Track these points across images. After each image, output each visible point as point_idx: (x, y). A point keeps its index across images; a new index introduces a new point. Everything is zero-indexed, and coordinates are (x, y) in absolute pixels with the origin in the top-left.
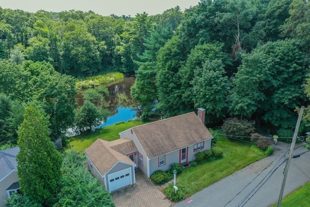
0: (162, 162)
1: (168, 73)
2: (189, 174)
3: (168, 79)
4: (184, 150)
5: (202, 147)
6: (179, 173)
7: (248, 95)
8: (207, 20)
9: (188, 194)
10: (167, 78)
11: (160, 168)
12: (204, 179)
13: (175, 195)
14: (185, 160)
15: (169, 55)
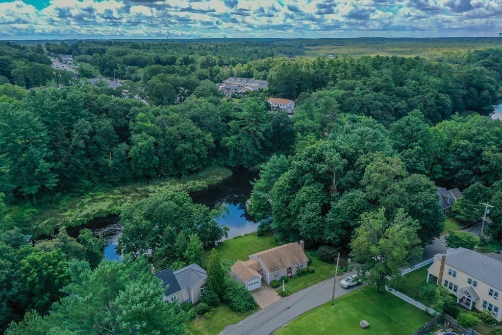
0: (276, 276)
1: (281, 205)
2: (292, 282)
3: (282, 211)
4: (290, 268)
5: (301, 266)
6: (286, 282)
7: (334, 230)
8: (312, 166)
9: (290, 293)
10: (280, 209)
11: (275, 279)
12: (301, 286)
13: (283, 293)
14: (290, 274)
15: (282, 190)
